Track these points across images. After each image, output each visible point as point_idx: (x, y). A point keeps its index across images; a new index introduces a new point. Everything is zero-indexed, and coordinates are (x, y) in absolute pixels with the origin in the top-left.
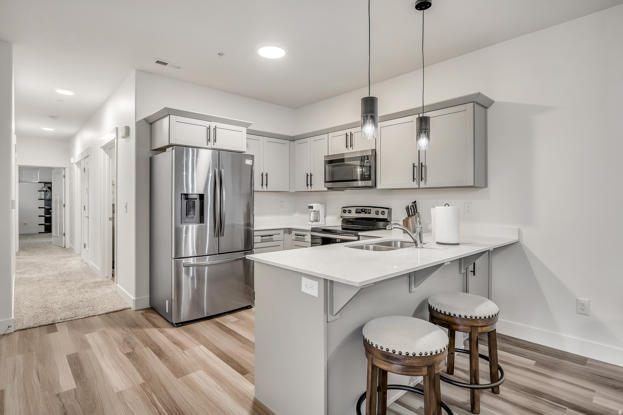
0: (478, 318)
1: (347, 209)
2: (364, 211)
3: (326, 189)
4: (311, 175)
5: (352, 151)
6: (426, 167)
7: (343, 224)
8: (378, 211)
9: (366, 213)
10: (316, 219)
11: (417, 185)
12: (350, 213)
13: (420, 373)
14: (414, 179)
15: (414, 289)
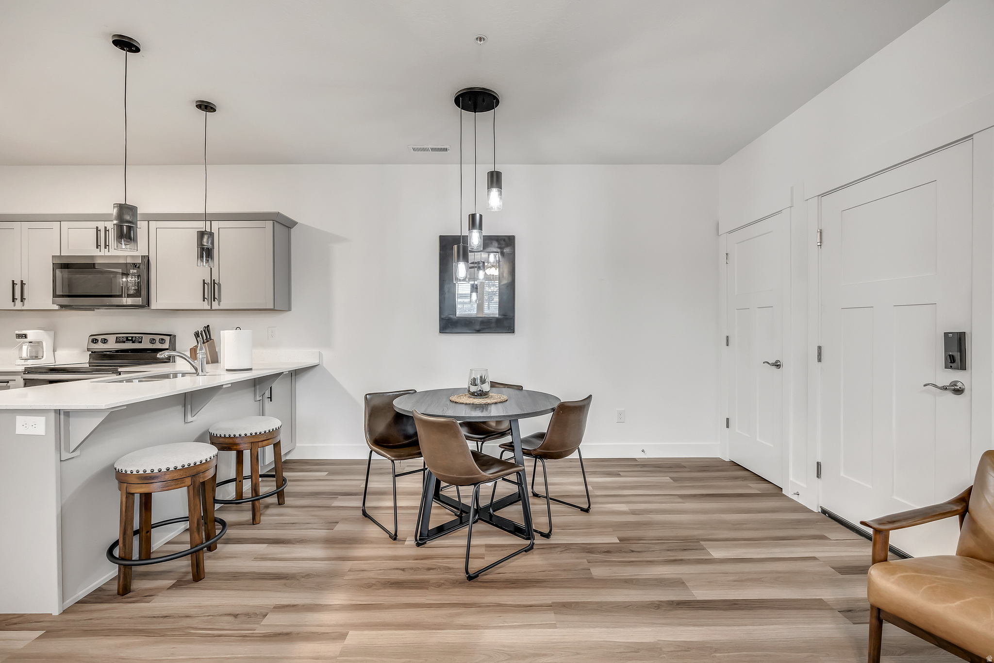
0: (258, 434)
1: (99, 338)
2: (132, 340)
3: (56, 307)
4: (22, 284)
5: (107, 254)
6: (219, 285)
7: (91, 359)
8: (154, 339)
9: (133, 342)
10: (34, 355)
11: (209, 305)
12: (105, 343)
13: (183, 485)
14: (204, 298)
15: (190, 418)
